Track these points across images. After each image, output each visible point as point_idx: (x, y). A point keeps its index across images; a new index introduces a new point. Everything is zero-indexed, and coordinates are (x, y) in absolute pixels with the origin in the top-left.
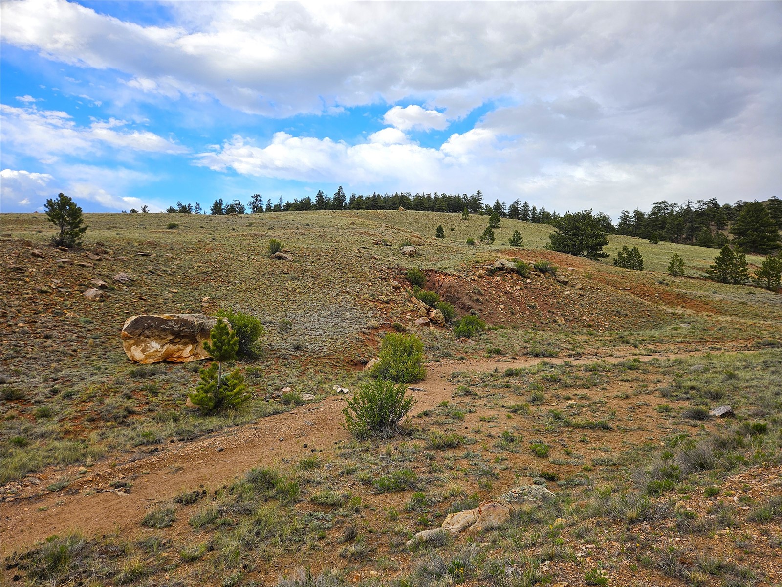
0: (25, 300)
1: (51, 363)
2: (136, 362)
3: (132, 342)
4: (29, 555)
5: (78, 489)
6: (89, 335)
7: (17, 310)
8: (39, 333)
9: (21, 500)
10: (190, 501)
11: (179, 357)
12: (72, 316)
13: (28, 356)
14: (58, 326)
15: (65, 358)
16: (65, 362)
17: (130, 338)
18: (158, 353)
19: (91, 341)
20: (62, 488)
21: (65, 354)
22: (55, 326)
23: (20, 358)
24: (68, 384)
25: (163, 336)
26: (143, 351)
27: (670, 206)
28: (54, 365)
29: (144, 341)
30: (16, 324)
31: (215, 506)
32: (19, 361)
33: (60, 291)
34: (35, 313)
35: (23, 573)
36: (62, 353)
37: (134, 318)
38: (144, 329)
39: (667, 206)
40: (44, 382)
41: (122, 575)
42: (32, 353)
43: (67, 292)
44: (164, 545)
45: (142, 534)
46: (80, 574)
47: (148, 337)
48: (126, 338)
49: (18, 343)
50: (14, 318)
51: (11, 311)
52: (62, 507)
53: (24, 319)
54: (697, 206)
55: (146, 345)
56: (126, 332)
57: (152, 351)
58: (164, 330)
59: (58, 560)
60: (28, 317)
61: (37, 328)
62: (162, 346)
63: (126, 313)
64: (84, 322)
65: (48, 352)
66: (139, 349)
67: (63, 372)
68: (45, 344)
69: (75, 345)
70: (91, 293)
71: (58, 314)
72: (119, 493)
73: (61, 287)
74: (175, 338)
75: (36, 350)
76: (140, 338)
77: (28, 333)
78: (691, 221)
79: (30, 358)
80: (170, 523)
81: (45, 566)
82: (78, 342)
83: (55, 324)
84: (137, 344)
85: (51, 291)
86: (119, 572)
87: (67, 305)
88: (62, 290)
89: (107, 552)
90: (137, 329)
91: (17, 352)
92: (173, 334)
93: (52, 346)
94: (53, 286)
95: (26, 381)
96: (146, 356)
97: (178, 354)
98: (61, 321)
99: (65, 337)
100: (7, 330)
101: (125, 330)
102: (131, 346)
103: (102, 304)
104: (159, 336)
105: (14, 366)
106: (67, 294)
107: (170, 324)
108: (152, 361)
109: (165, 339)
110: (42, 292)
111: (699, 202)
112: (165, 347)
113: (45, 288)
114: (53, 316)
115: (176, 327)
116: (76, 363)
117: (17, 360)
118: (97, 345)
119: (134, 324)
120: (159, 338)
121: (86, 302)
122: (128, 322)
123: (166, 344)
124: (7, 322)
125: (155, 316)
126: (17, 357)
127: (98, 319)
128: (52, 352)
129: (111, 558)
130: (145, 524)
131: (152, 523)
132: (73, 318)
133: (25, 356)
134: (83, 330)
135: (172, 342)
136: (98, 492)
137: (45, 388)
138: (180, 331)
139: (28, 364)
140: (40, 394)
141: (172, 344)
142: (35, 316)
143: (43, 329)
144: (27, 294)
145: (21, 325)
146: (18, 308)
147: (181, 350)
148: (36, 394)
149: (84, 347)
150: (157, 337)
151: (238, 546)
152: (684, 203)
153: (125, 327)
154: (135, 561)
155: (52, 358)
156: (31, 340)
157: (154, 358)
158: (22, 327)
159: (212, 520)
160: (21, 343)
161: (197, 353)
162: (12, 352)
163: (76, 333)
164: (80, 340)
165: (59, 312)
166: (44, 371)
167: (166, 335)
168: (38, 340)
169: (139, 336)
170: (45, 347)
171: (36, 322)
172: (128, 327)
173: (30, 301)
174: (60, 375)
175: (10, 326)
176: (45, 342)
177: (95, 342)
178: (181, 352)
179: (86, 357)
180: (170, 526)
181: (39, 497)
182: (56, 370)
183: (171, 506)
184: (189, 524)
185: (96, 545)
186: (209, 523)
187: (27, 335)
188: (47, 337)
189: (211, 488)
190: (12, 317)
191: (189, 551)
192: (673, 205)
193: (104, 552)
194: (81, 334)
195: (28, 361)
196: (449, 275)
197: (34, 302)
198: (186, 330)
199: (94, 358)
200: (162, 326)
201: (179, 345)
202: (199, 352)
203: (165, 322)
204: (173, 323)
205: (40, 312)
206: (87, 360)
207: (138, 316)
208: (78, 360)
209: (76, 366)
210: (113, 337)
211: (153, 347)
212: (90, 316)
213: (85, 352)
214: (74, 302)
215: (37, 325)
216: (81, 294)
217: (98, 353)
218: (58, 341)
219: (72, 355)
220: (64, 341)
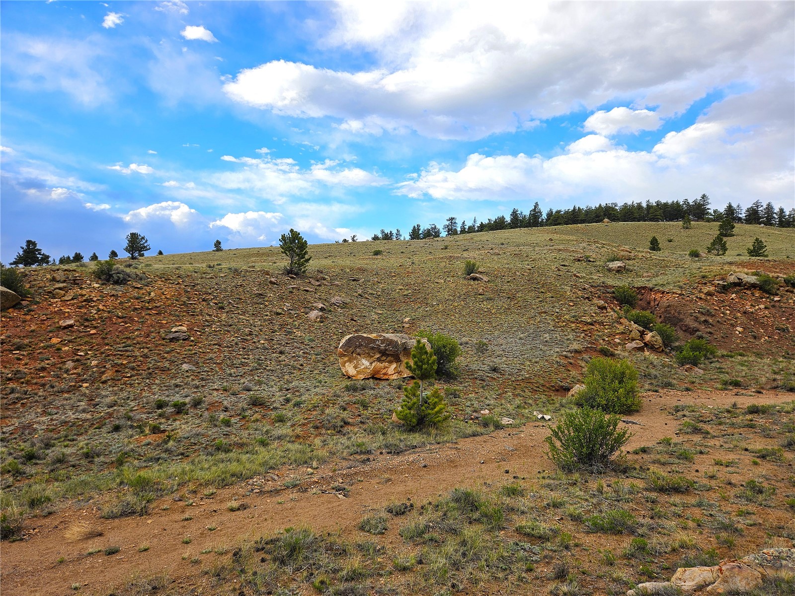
0: (265, 320)
1: (284, 375)
2: (349, 377)
3: (346, 359)
4: (272, 541)
5: (307, 488)
6: (312, 352)
7: (260, 329)
8: (275, 349)
9: (265, 493)
10: (400, 512)
11: (385, 374)
12: (299, 335)
13: (268, 368)
14: (289, 343)
15: (295, 371)
16: (295, 375)
17: (344, 355)
18: (367, 370)
19: (314, 357)
20: (295, 486)
21: (294, 368)
22: (287, 343)
24: (297, 394)
25: (371, 354)
26: (355, 367)
28: (286, 377)
29: (356, 358)
30: (259, 341)
31: (422, 521)
33: (290, 313)
34: (272, 332)
35: (268, 557)
36: (292, 367)
37: (348, 337)
38: (356, 347)
40: (279, 391)
41: (345, 572)
42: (270, 366)
43: (295, 313)
44: (379, 550)
45: (360, 537)
46: (311, 565)
47: (359, 354)
48: (342, 355)
49: (260, 358)
50: (257, 336)
51: (255, 330)
52: (295, 503)
53: (265, 337)
55: (357, 362)
56: (341, 350)
57: (363, 367)
58: (373, 348)
59: (294, 549)
60: (267, 335)
61: (274, 345)
62: (371, 363)
63: (341, 332)
64: (309, 340)
65: (282, 366)
66: (352, 365)
67: (293, 383)
68: (279, 359)
69: (302, 361)
70: (314, 314)
72: (339, 496)
73: (291, 309)
74: (382, 356)
75: (273, 363)
76: (353, 356)
77: (267, 349)
79: (269, 370)
80: (383, 531)
81: (285, 553)
82: (304, 357)
83: (287, 341)
84: (350, 361)
85: (284, 313)
86: (342, 569)
87: (295, 325)
88: (292, 312)
89: (331, 550)
90: (350, 347)
91: (260, 365)
92: (380, 352)
93: (285, 361)
94: (285, 308)
95: (266, 390)
96: (357, 371)
97: (384, 371)
98: (292, 339)
99: (294, 353)
100: (253, 346)
101: (341, 348)
102: (345, 362)
103: (322, 324)
104: (369, 354)
105: (258, 376)
106: (296, 315)
107: (377, 343)
108: (362, 377)
109: (373, 356)
110: (278, 314)
112: (373, 364)
113: (279, 311)
114: (286, 335)
115: (383, 346)
116: (302, 376)
117: (259, 371)
118: (318, 360)
119: (348, 343)
120: (369, 356)
121: (310, 323)
122: (343, 341)
123: (374, 361)
124: (253, 339)
125: (365, 335)
126: (260, 369)
127: (319, 338)
128: (285, 366)
129: (335, 555)
130: (362, 528)
131: (367, 528)
133: (265, 369)
134: (307, 347)
135: (379, 360)
136: (322, 493)
137: (281, 396)
138: (386, 350)
140: (277, 401)
141: (379, 361)
142: (272, 334)
143: (278, 346)
144: (267, 315)
145: (262, 342)
146: (260, 327)
147: (387, 367)
148: (274, 401)
149: (309, 363)
150: (366, 355)
151: (445, 564)
153: (341, 345)
154: (355, 562)
155: (285, 371)
156: (269, 355)
157: (364, 375)
158: (263, 344)
159: (420, 534)
160: (263, 357)
162: (256, 365)
163: (302, 350)
164: (305, 355)
165: (289, 332)
166: (279, 381)
167: (374, 353)
168: (275, 355)
169: (352, 353)
170: (280, 361)
171: (273, 340)
172: (343, 345)
173: (269, 322)
174: (291, 385)
175: (254, 342)
176: (280, 357)
177: (317, 358)
178: (386, 369)
179: (310, 371)
180: (383, 533)
181: (277, 492)
182: (289, 382)
183: (384, 515)
184: (400, 534)
185: (322, 541)
186: (417, 536)
187: (267, 351)
188: (281, 353)
189: (418, 502)
191: (401, 560)
193: (329, 548)
194: (306, 350)
195: (267, 373)
196: (667, 293)
197: (272, 323)
198: (391, 349)
199: (316, 372)
200: (371, 345)
201: (385, 362)
202: (402, 370)
203: (373, 341)
204: (380, 342)
205: (276, 331)
206: (311, 374)
207: (351, 336)
208: (304, 373)
209: (302, 378)
210: (331, 354)
211: (363, 364)
212: (313, 335)
213: (310, 366)
214: (301, 323)
215: (273, 342)
216: (306, 316)
217: (319, 368)
218: (289, 356)
219: (299, 369)
220: (293, 357)
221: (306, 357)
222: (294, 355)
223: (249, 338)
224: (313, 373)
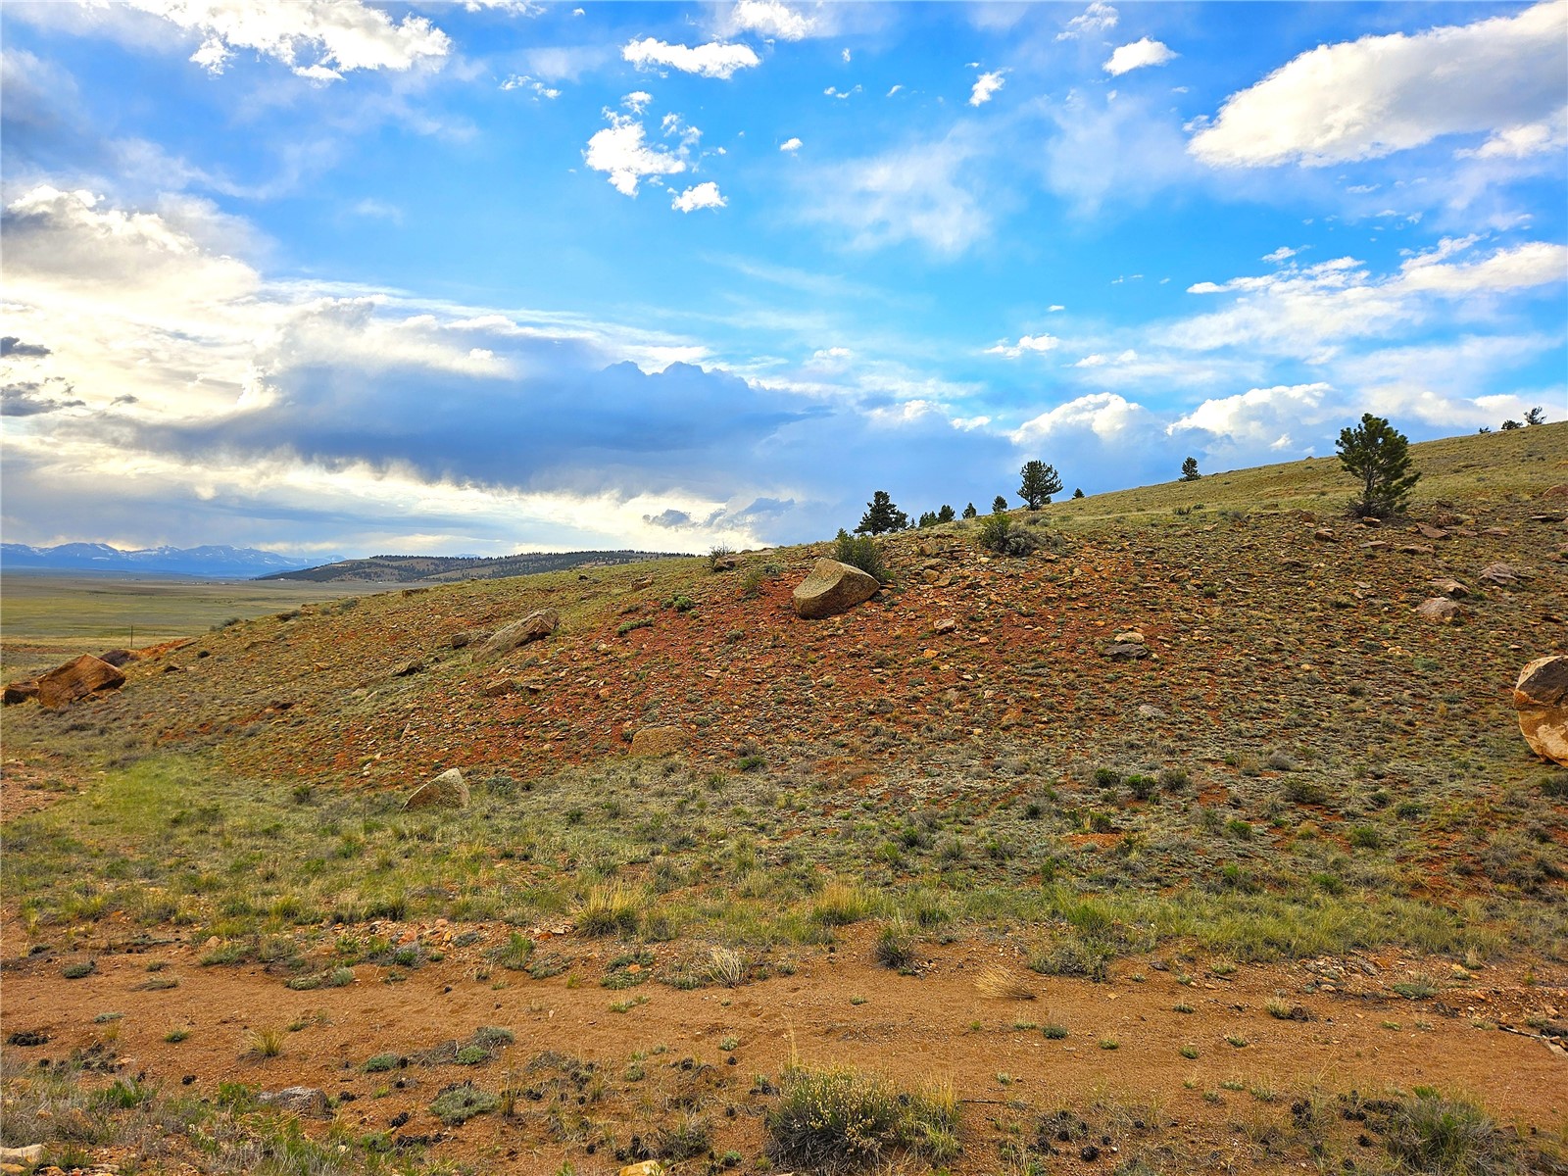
0: (1310, 621)
1: (1365, 743)
2: (1549, 762)
3: (1539, 715)
4: (1381, 1106)
5: (1457, 1010)
6: (1436, 694)
7: (1299, 640)
8: (1339, 684)
9: (1349, 996)
12: (1398, 653)
13: (1323, 725)
14: (1373, 673)
15: (1393, 736)
16: (1394, 744)
17: (1533, 706)
19: (1442, 705)
20: (1423, 997)
21: (1392, 729)
22: (1367, 672)
23: (1309, 728)
24: (1405, 788)
28: (1372, 748)
30: (1298, 665)
32: (1308, 733)
33: (1372, 604)
34: (1329, 646)
35: (1372, 1136)
36: (1385, 725)
37: (1543, 661)
40: (1357, 778)
42: (1330, 721)
43: (1385, 605)
48: (1525, 706)
49: (1304, 701)
50: (1294, 653)
51: (1288, 642)
52: (1429, 1035)
53: (1312, 657)
56: (1524, 693)
59: (1440, 1139)
60: (1317, 653)
61: (1335, 674)
63: (1514, 650)
64: (1425, 666)
65: (1359, 722)
66: (1559, 732)
67: (1392, 764)
68: (1351, 705)
69: (1410, 713)
70: (1434, 606)
71: (1371, 648)
72: (1553, 1047)
73: (1373, 597)
75: (1336, 715)
76: (1559, 708)
77: (1319, 683)
79: (1328, 729)
81: (1418, 1141)
82: (1414, 706)
83: (1367, 668)
84: (1552, 721)
85: (1355, 604)
87: (1386, 632)
88: (1375, 601)
90: (1552, 687)
91: (1304, 716)
93: (1365, 711)
94: (1357, 594)
95: (1325, 772)
98: (1379, 662)
99: (1388, 695)
100: (1286, 675)
101: (1522, 687)
102: (1537, 724)
103: (1459, 630)
105: (1301, 741)
106: (1386, 609)
110: (1340, 606)
113: (1344, 599)
114: (1363, 653)
116: (1414, 748)
117: (1305, 730)
118: (1455, 715)
119: (1544, 676)
121: (1425, 626)
122: (1528, 671)
124: (1284, 660)
126: (1305, 726)
127: (1454, 661)
128: (1366, 721)
132: (1401, 658)
133: (1317, 725)
134: (1423, 682)
136: (1501, 1028)
137: (1361, 789)
139: (1325, 740)
140: (1353, 800)
142: (1330, 650)
143: (1345, 677)
144: (1314, 610)
145: (1307, 667)
146: (1299, 636)
148: (1346, 799)
149: (1429, 719)
153: (1521, 680)
155: (1368, 734)
156: (1326, 695)
158: (1309, 671)
160: (1309, 700)
162: (1295, 716)
163: (1408, 688)
164: (1418, 702)
165: (1372, 646)
166: (1354, 756)
168: (1339, 696)
169: (1558, 702)
170: (1352, 711)
171: (1333, 663)
172: (1528, 681)
173: (1320, 624)
174: (1386, 768)
175: (1288, 667)
176: (1351, 701)
177: (1450, 709)
179: (1435, 739)
181: (1380, 1001)
182: (1377, 759)
185: (1517, 1142)
187: (1319, 687)
188: (1355, 692)
190: (1290, 652)
194: (1419, 690)
195: (1324, 735)
197: (1326, 626)
199: (1451, 741)
205: (1337, 644)
206: (1437, 745)
207: (1552, 658)
208: (1418, 743)
209: (1415, 754)
210: (1489, 700)
212: (1436, 654)
213: (1432, 727)
214: (1400, 626)
215: (1334, 669)
216: (1414, 610)
217: (1459, 733)
218: (1376, 702)
219: (1405, 731)
220: (1387, 703)
221: (1420, 705)
222: (1387, 698)
223: (1274, 657)
224: (1442, 745)
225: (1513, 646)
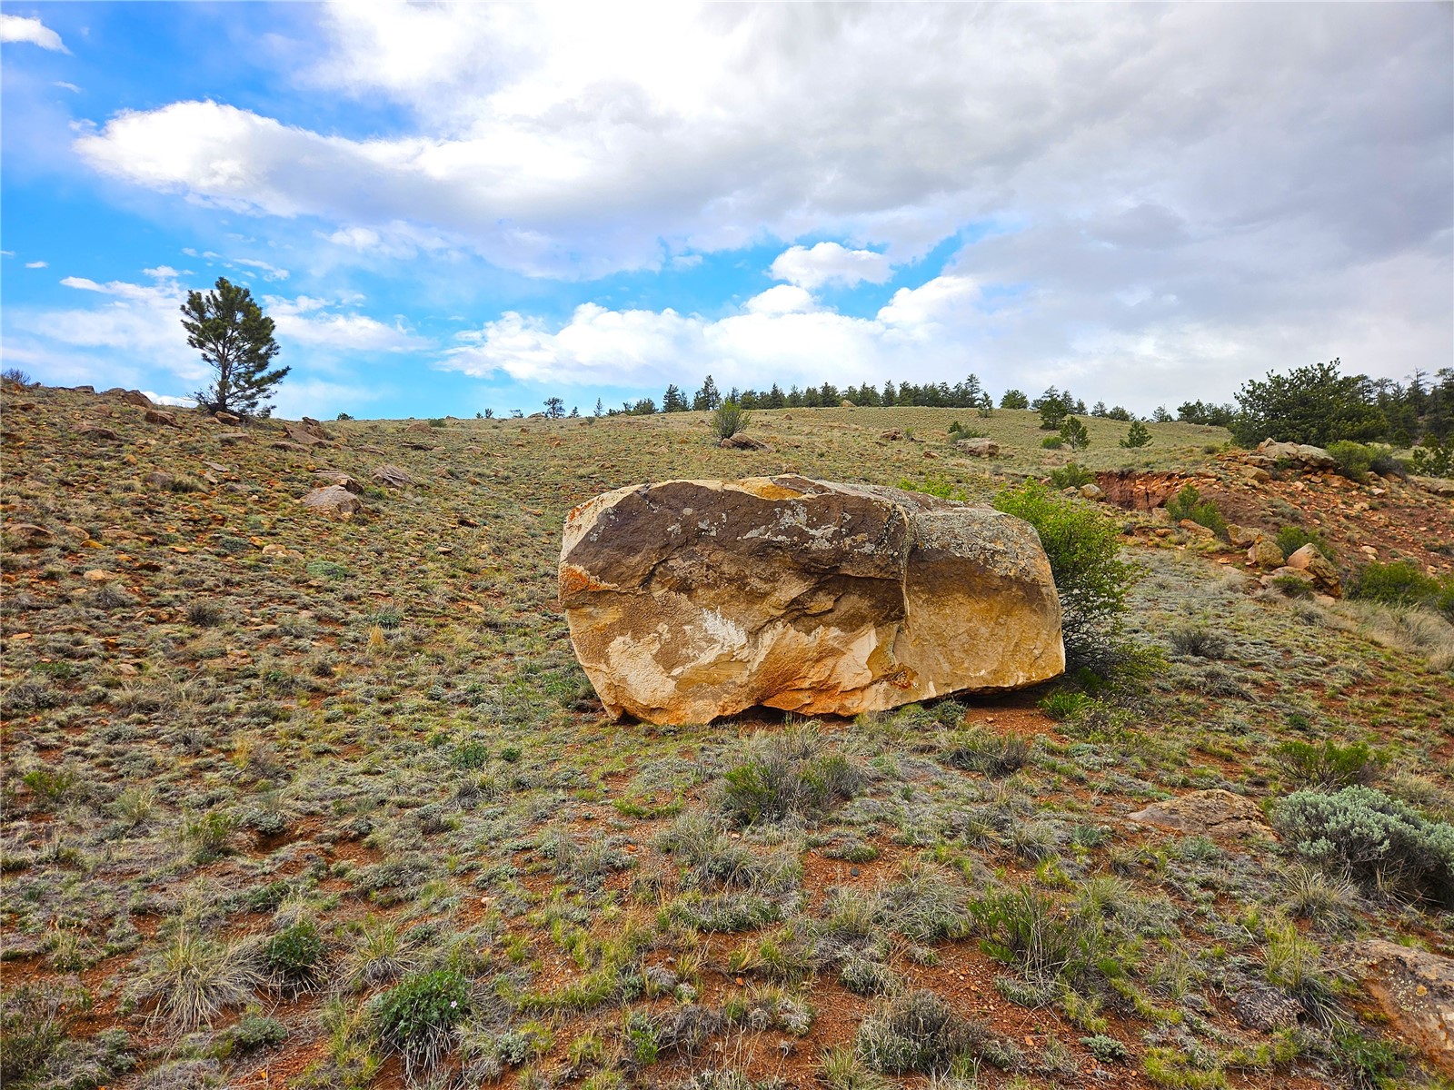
0: (118, 504)
1: (226, 731)
2: (627, 719)
3: (609, 616)
6: (354, 615)
7: (90, 531)
8: (169, 604)
11: (821, 689)
12: (280, 554)
13: (116, 696)
14: (239, 584)
15: (293, 705)
16: (297, 724)
17: (599, 596)
18: (734, 671)
19: (377, 632)
21: (285, 687)
22: (227, 582)
23: (75, 709)
25: (755, 583)
26: (667, 659)
27: (1376, 384)
28: (245, 741)
29: (667, 611)
30: (77, 573)
32: (71, 725)
33: (232, 490)
34: (152, 543)
36: (271, 680)
37: (611, 499)
38: (667, 547)
39: (1369, 386)
40: (202, 864)
42: (137, 685)
43: (254, 493)
47: (685, 587)
48: (583, 597)
49: (78, 643)
50: (73, 553)
51: (66, 533)
53: (113, 558)
54: (1439, 381)
55: (676, 630)
56: (579, 569)
57: (708, 657)
58: (764, 551)
60: (125, 551)
61: (161, 587)
62: (755, 633)
64: (328, 573)
65: (211, 680)
66: (648, 650)
67: (301, 783)
68: (192, 645)
69: (319, 652)
70: (326, 498)
71: (234, 547)
73: (235, 481)
74: (813, 592)
75: (155, 669)
76: (648, 597)
77: (123, 605)
78: (1435, 411)
79: (125, 708)
82: (322, 637)
83: (228, 576)
84: (634, 625)
85: (205, 489)
87: (259, 524)
88: (238, 486)
90: (633, 550)
91: (68, 680)
92: (804, 571)
93: (224, 654)
94: (208, 475)
95: (89, 857)
96: (682, 683)
97: (815, 675)
98: (249, 568)
99: (270, 621)
100: (38, 592)
101: (574, 556)
102: (606, 636)
103: (363, 529)
104: (740, 581)
105: (42, 749)
106: (255, 497)
107: (787, 520)
108: (706, 709)
109: (765, 595)
110: (178, 488)
111: (1443, 372)
112: (767, 639)
113: (188, 480)
114: (218, 555)
115: (821, 538)
116: (343, 728)
117: (61, 715)
118: (400, 647)
119: (618, 527)
120: (743, 593)
121: (316, 522)
123: (772, 621)
124: (43, 563)
125: (714, 485)
126: (66, 703)
127: (369, 567)
128: (227, 677)
132: (286, 561)
133: (101, 700)
134: (329, 597)
135: (797, 613)
138: (842, 556)
139: (114, 738)
141: (794, 621)
142: (154, 549)
143: (183, 593)
144: (128, 489)
145: (98, 574)
146: (92, 525)
147: (833, 652)
149: (357, 657)
150: (726, 590)
152: (1408, 377)
153: (570, 541)
155: (232, 706)
156: (135, 629)
157: (716, 697)
158: (103, 582)
160: (90, 640)
161: (903, 670)
162: (41, 680)
163: (306, 607)
164: (328, 629)
165: (236, 544)
166: (195, 774)
167: (772, 579)
168: (164, 629)
169: (646, 582)
170: (195, 658)
171: (157, 569)
172: (586, 542)
173: (136, 509)
174: (288, 801)
175: (51, 577)
176: (194, 637)
177: (389, 637)
178: (830, 662)
179: (381, 700)
182: (265, 774)
187: (119, 612)
188: (201, 619)
190: (64, 549)
192: (1381, 383)
194: (325, 609)
195: (114, 724)
197: (151, 512)
198: (869, 548)
199: (412, 700)
200: (753, 534)
201: (828, 625)
202: (908, 662)
203: (765, 510)
204: (803, 518)
205: (167, 541)
206: (387, 713)
207: (629, 490)
208: (348, 712)
209: (349, 743)
210: (441, 621)
211: (711, 641)
212: (341, 556)
213: (367, 674)
214: (279, 520)
215: (159, 578)
216: (297, 501)
217: (421, 680)
218: (247, 635)
219: (316, 690)
220: (269, 636)
221: (333, 634)
222: (267, 627)
223: (23, 558)
224: (399, 709)
225: (441, 549)
